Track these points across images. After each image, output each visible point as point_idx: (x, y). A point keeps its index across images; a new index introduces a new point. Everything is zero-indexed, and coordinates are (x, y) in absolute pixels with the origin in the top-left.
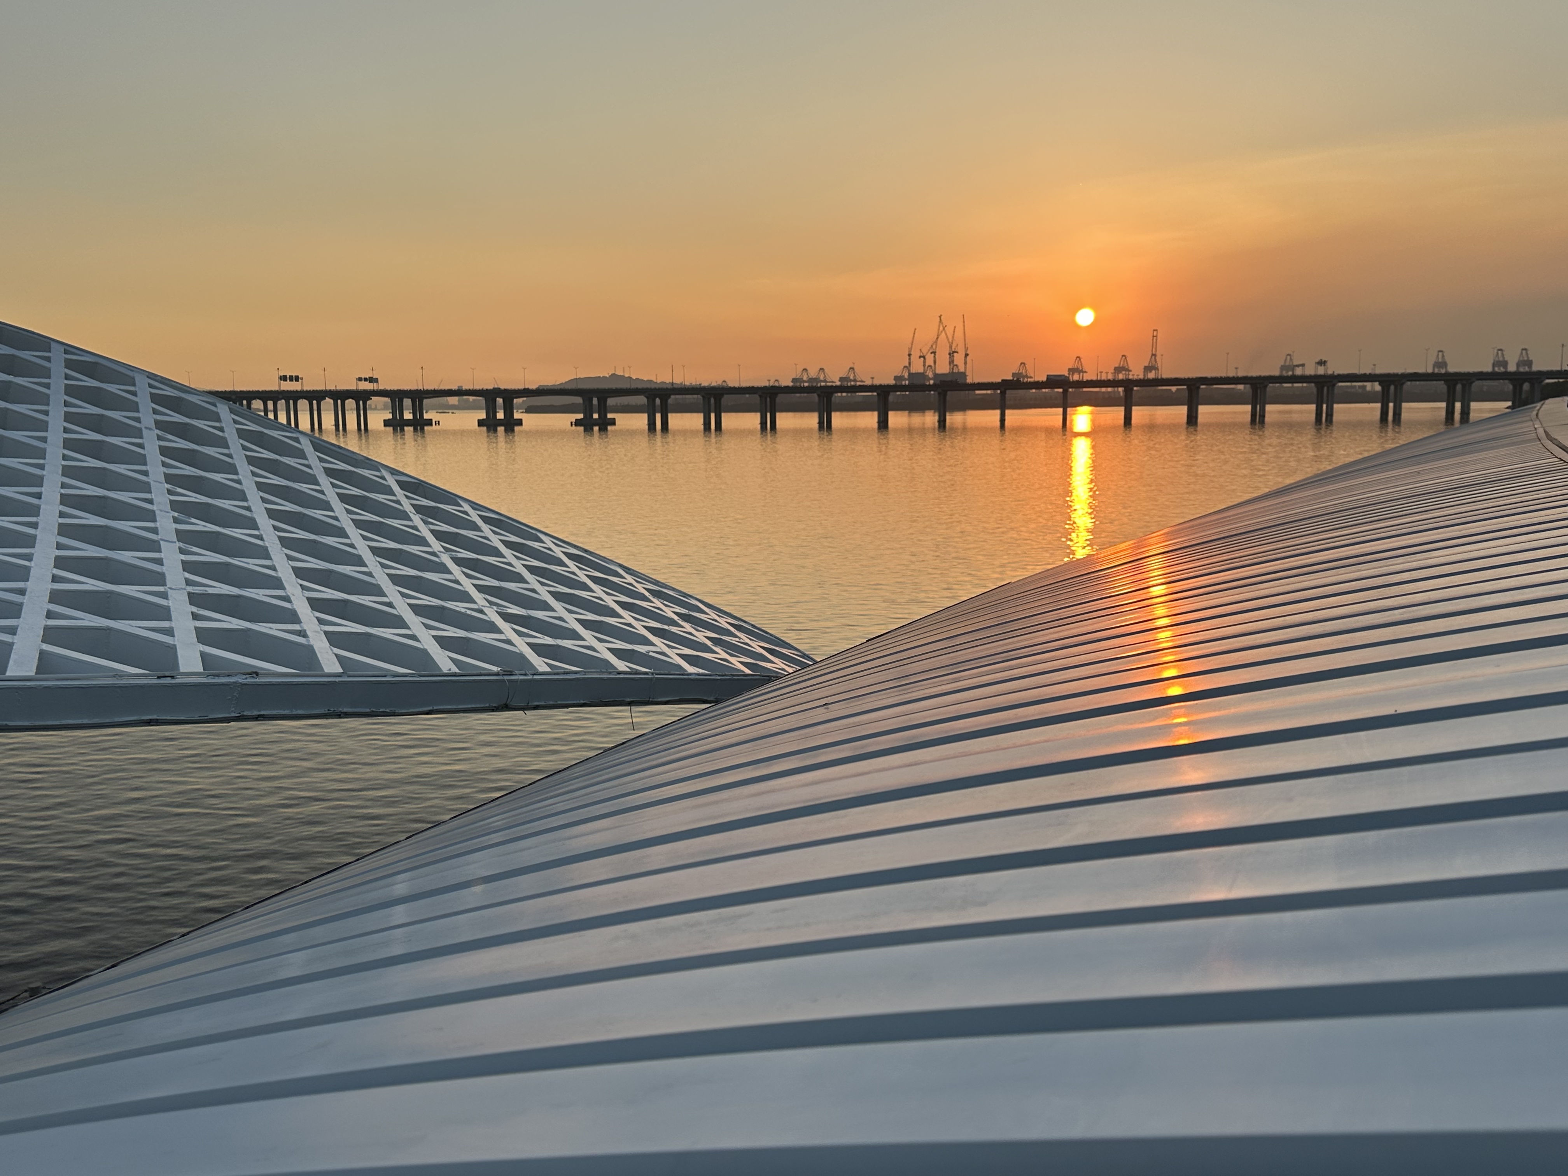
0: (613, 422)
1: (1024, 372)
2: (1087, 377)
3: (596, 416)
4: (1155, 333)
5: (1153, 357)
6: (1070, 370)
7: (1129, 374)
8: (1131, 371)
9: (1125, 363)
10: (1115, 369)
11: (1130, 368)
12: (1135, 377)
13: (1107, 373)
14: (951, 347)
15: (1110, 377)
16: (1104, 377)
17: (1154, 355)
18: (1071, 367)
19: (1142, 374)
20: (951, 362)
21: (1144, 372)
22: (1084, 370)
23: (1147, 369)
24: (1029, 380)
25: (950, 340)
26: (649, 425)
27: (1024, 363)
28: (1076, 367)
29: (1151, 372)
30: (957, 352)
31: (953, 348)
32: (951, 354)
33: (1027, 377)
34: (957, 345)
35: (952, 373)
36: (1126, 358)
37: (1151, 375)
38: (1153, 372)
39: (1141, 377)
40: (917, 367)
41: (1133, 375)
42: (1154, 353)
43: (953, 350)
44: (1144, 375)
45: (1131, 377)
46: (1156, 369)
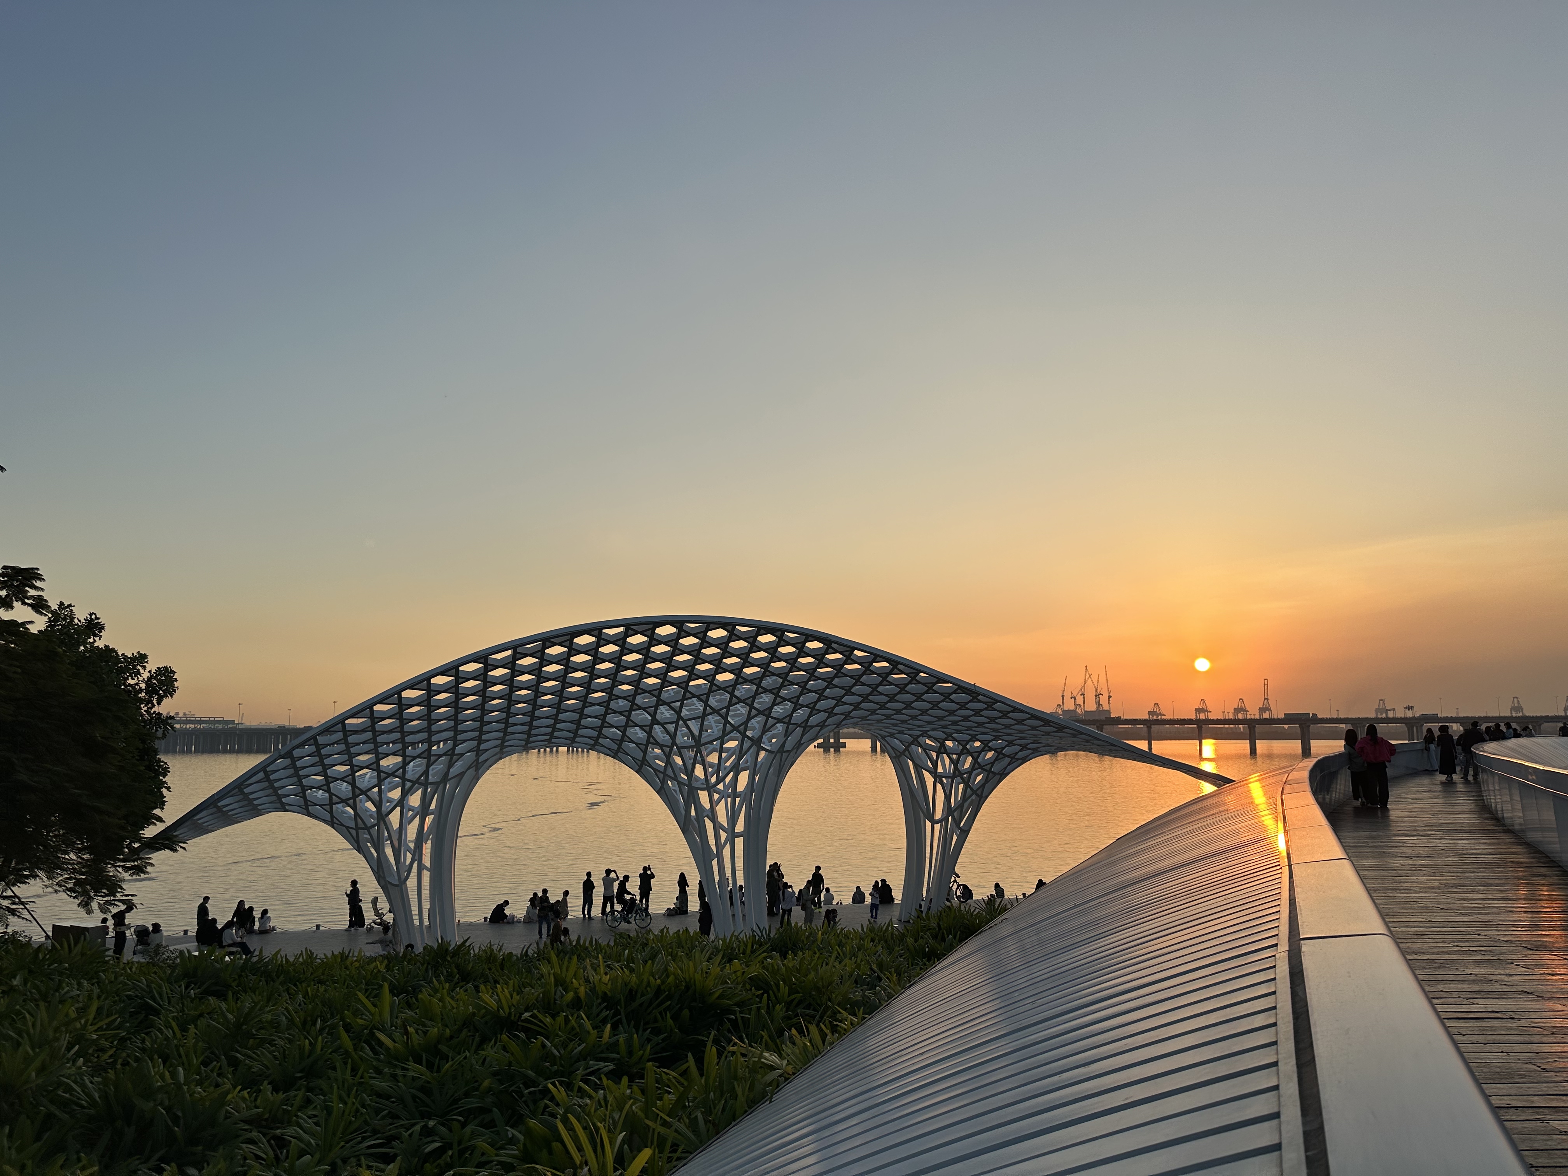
1: (1158, 711)
4: (1265, 681)
5: (1266, 701)
6: (1196, 710)
7: (1247, 715)
8: (1248, 712)
9: (1243, 705)
10: (1235, 709)
12: (1254, 717)
16: (1226, 717)
19: (1258, 714)
21: (1260, 712)
22: (1209, 710)
25: (1096, 685)
27: (1157, 705)
28: (1201, 707)
29: (1265, 713)
30: (1102, 695)
33: (1161, 715)
34: (1102, 689)
35: (1098, 711)
36: (1243, 701)
37: (1266, 715)
41: (1251, 715)
42: (1266, 697)
43: (1099, 693)
44: (1260, 715)
45: (1249, 717)
46: (1270, 710)
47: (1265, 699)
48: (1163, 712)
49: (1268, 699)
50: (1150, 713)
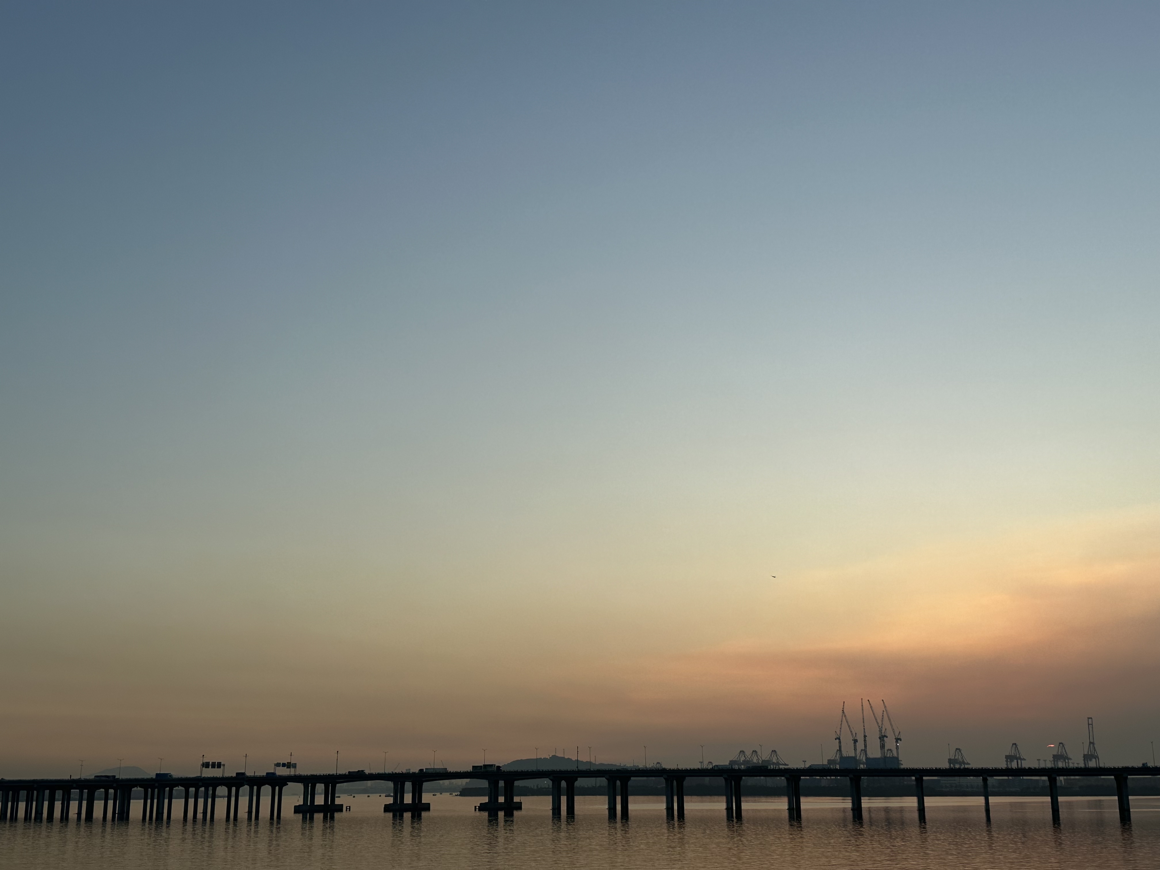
0: (519, 807)
1: (960, 757)
2: (1026, 765)
3: (501, 799)
4: (1090, 720)
5: (1091, 745)
6: (1007, 757)
7: (1068, 763)
8: (1071, 759)
9: (1064, 750)
10: (1054, 756)
11: (1070, 756)
12: (1076, 765)
13: (1045, 761)
14: (881, 731)
15: (1049, 765)
16: (1042, 765)
17: (1092, 743)
18: (1008, 754)
19: (1083, 762)
20: (883, 746)
21: (1084, 760)
22: (1022, 757)
23: (1087, 758)
24: (966, 766)
25: (880, 724)
26: (553, 809)
27: (959, 749)
28: (1013, 754)
29: (1091, 760)
30: (887, 737)
31: (883, 731)
32: (882, 738)
33: (964, 763)
34: (886, 729)
35: (885, 758)
36: (1063, 746)
37: (1092, 764)
38: (1094, 760)
39: (1082, 765)
40: (848, 751)
41: (1073, 763)
42: (1092, 741)
43: (883, 734)
45: (1071, 766)
46: (1096, 757)
47: (1090, 743)
48: (967, 759)
49: (1093, 743)
50: (950, 762)
